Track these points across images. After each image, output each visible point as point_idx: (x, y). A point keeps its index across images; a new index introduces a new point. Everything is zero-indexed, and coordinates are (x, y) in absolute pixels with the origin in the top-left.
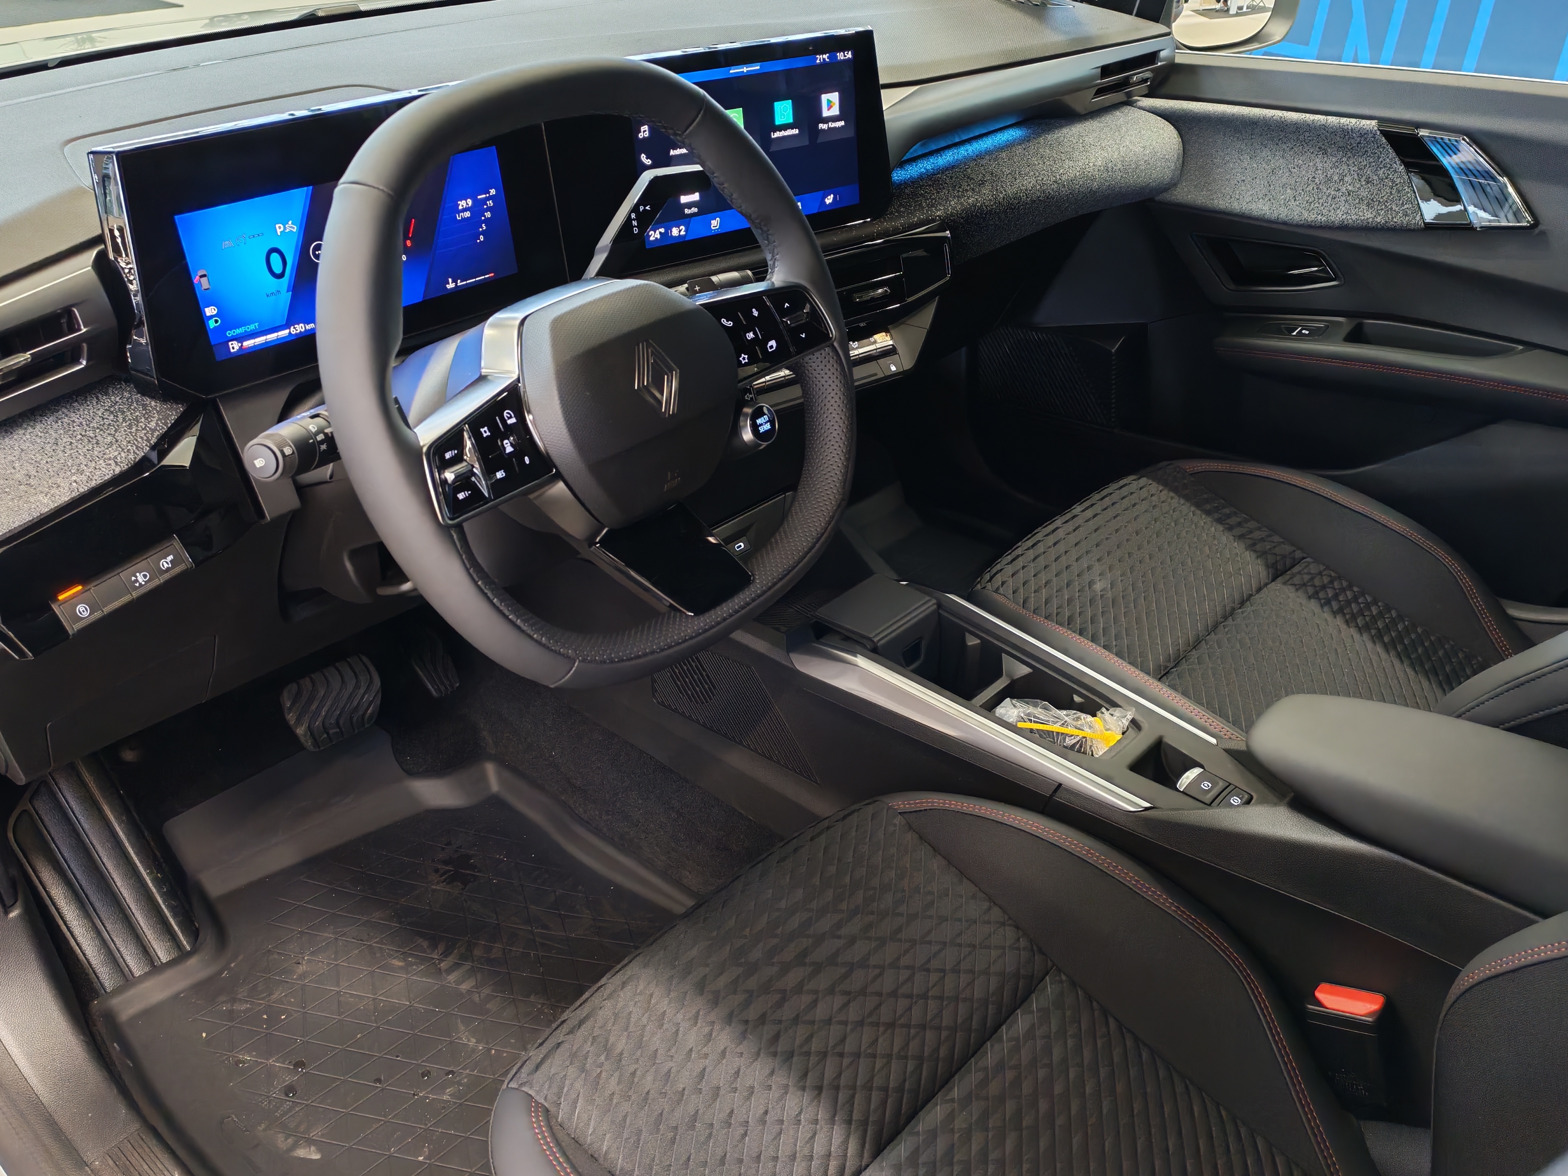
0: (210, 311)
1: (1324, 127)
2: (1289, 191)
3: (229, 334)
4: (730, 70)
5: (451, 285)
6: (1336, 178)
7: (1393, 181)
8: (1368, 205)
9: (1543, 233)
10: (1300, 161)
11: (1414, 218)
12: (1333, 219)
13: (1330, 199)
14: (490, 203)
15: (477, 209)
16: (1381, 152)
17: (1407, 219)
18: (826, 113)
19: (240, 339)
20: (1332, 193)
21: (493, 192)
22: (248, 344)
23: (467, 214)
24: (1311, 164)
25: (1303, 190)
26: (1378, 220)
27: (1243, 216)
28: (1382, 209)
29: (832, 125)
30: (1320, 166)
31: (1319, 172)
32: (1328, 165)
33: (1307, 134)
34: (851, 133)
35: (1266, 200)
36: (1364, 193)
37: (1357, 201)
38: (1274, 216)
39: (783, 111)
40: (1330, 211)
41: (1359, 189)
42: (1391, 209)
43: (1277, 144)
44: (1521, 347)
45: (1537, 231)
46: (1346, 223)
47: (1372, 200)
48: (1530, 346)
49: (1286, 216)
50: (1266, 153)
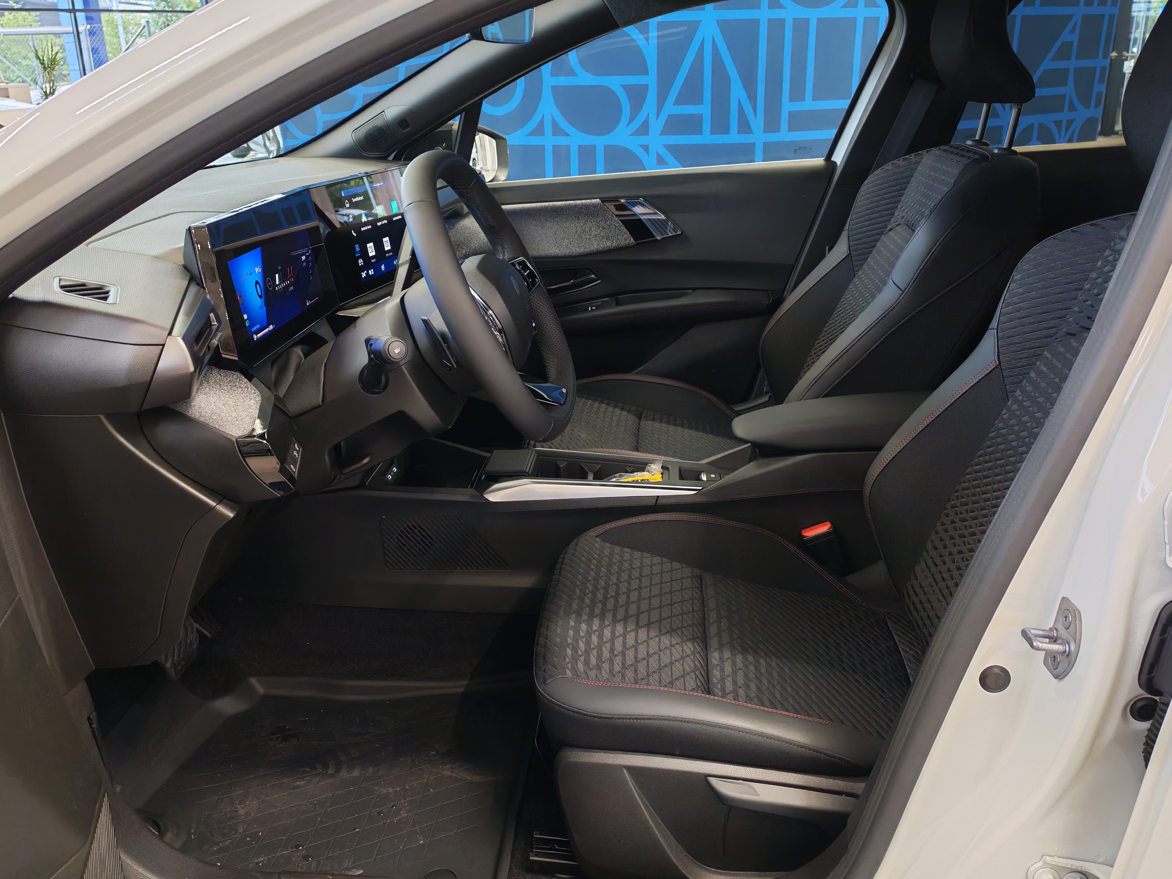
1: (576, 206)
2: (566, 240)
6: (587, 229)
7: (615, 226)
8: (607, 239)
9: (686, 236)
10: (567, 225)
11: (630, 240)
12: (592, 249)
13: (588, 240)
16: (605, 213)
17: (627, 241)
20: (588, 237)
24: (573, 225)
25: (573, 238)
26: (614, 245)
27: (547, 257)
28: (614, 240)
30: (577, 225)
31: (578, 228)
32: (582, 224)
33: (568, 211)
35: (556, 247)
36: (603, 234)
37: (601, 238)
38: (563, 254)
40: (590, 246)
41: (600, 232)
42: (618, 238)
43: (554, 219)
44: (691, 291)
45: (683, 236)
46: (599, 250)
47: (608, 236)
48: (694, 289)
49: (569, 253)
50: (548, 224)
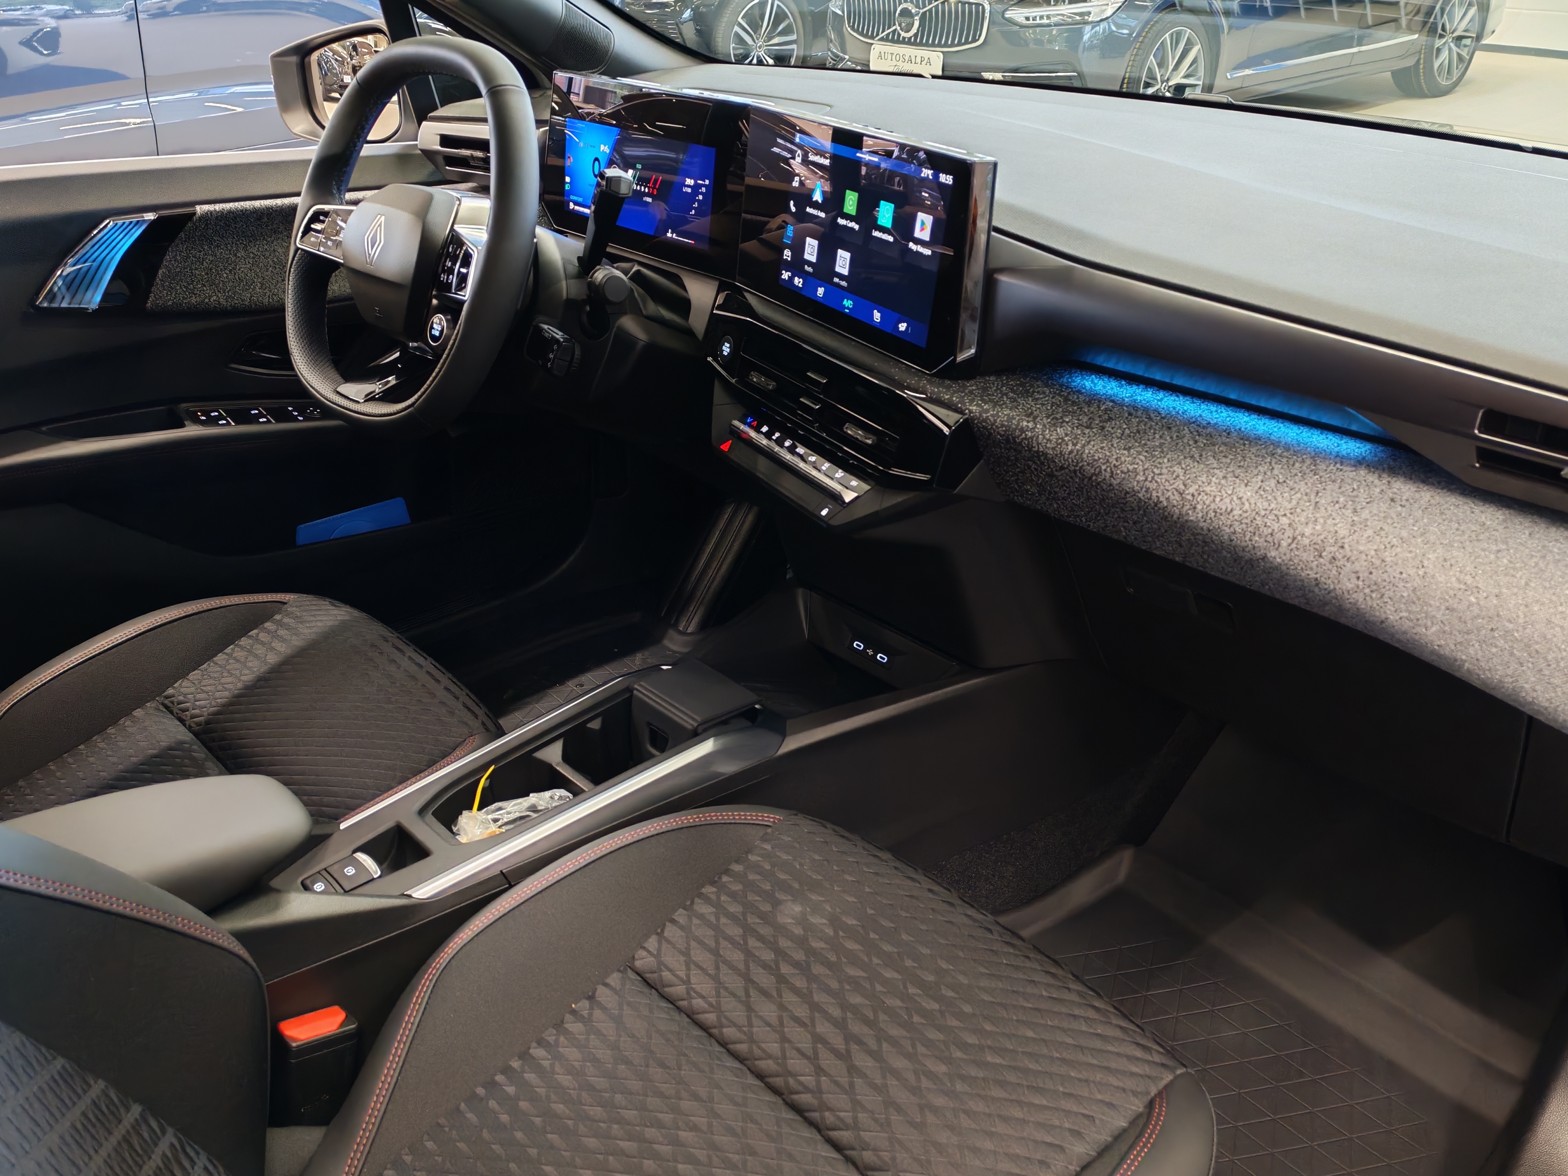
0: (568, 179)
3: (572, 197)
4: (857, 152)
5: (669, 235)
14: (704, 190)
15: (696, 188)
18: (918, 234)
19: (576, 203)
21: (707, 182)
22: (577, 208)
23: (689, 190)
29: (920, 249)
34: (934, 267)
39: (885, 213)
